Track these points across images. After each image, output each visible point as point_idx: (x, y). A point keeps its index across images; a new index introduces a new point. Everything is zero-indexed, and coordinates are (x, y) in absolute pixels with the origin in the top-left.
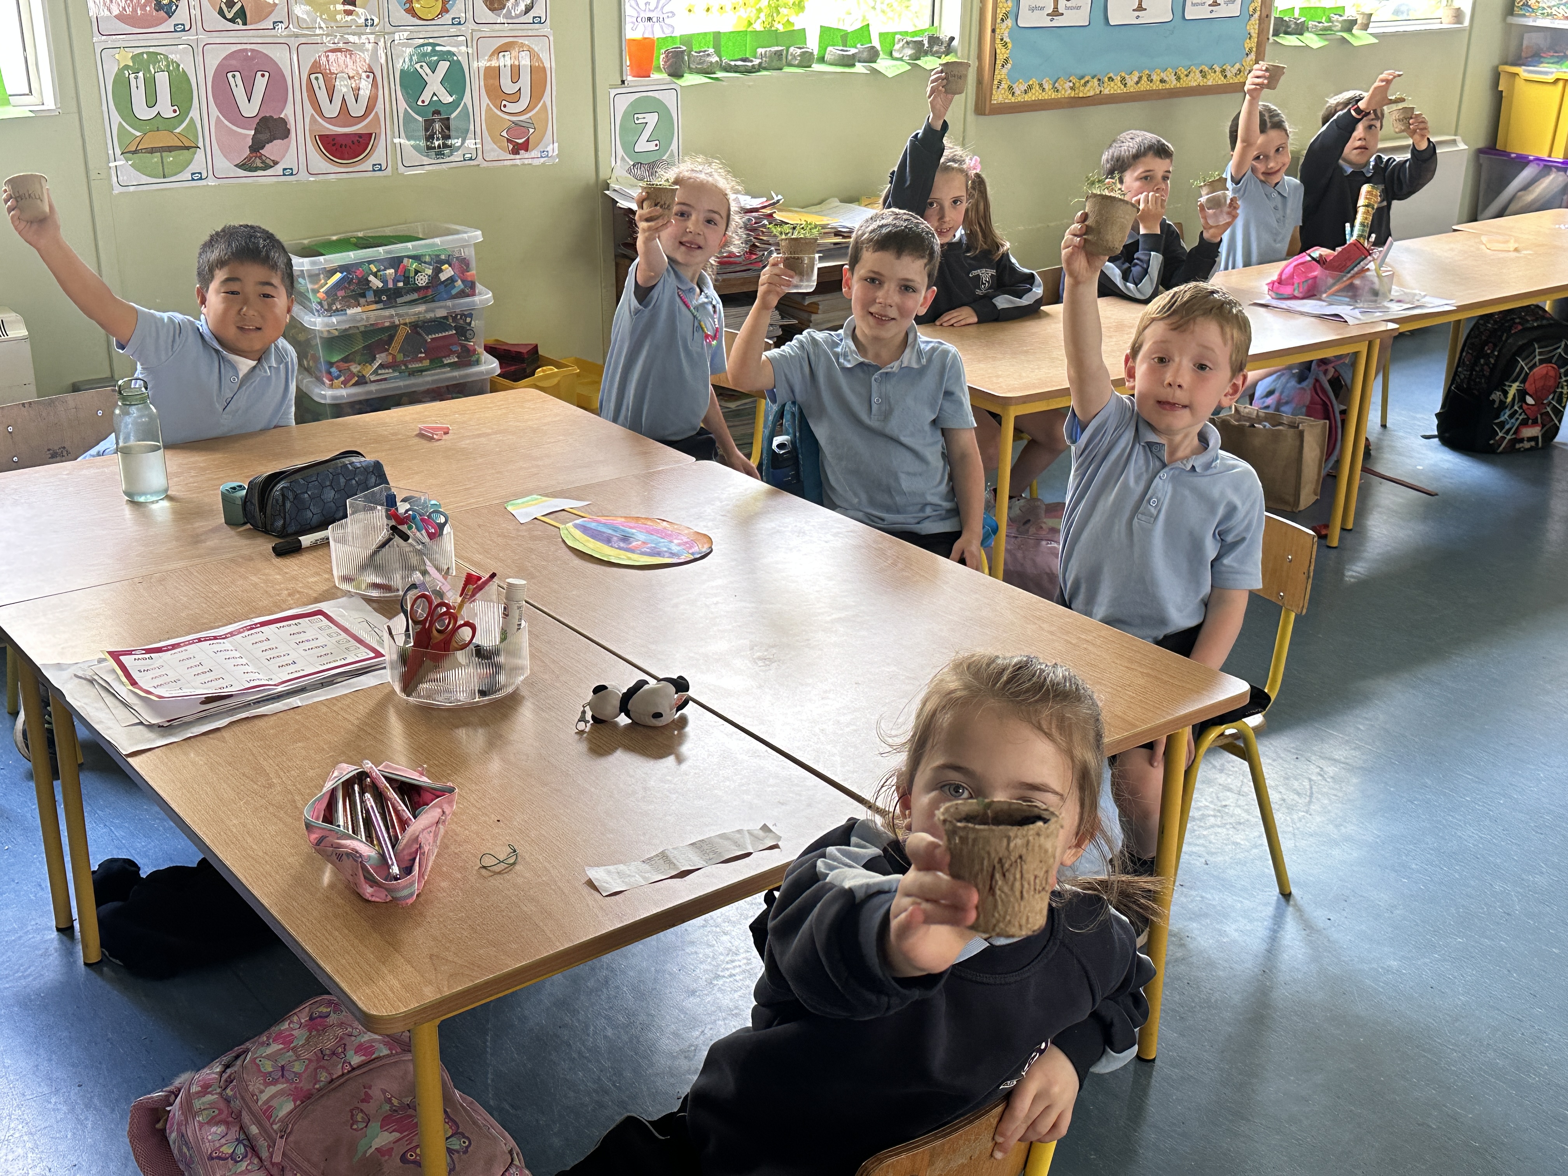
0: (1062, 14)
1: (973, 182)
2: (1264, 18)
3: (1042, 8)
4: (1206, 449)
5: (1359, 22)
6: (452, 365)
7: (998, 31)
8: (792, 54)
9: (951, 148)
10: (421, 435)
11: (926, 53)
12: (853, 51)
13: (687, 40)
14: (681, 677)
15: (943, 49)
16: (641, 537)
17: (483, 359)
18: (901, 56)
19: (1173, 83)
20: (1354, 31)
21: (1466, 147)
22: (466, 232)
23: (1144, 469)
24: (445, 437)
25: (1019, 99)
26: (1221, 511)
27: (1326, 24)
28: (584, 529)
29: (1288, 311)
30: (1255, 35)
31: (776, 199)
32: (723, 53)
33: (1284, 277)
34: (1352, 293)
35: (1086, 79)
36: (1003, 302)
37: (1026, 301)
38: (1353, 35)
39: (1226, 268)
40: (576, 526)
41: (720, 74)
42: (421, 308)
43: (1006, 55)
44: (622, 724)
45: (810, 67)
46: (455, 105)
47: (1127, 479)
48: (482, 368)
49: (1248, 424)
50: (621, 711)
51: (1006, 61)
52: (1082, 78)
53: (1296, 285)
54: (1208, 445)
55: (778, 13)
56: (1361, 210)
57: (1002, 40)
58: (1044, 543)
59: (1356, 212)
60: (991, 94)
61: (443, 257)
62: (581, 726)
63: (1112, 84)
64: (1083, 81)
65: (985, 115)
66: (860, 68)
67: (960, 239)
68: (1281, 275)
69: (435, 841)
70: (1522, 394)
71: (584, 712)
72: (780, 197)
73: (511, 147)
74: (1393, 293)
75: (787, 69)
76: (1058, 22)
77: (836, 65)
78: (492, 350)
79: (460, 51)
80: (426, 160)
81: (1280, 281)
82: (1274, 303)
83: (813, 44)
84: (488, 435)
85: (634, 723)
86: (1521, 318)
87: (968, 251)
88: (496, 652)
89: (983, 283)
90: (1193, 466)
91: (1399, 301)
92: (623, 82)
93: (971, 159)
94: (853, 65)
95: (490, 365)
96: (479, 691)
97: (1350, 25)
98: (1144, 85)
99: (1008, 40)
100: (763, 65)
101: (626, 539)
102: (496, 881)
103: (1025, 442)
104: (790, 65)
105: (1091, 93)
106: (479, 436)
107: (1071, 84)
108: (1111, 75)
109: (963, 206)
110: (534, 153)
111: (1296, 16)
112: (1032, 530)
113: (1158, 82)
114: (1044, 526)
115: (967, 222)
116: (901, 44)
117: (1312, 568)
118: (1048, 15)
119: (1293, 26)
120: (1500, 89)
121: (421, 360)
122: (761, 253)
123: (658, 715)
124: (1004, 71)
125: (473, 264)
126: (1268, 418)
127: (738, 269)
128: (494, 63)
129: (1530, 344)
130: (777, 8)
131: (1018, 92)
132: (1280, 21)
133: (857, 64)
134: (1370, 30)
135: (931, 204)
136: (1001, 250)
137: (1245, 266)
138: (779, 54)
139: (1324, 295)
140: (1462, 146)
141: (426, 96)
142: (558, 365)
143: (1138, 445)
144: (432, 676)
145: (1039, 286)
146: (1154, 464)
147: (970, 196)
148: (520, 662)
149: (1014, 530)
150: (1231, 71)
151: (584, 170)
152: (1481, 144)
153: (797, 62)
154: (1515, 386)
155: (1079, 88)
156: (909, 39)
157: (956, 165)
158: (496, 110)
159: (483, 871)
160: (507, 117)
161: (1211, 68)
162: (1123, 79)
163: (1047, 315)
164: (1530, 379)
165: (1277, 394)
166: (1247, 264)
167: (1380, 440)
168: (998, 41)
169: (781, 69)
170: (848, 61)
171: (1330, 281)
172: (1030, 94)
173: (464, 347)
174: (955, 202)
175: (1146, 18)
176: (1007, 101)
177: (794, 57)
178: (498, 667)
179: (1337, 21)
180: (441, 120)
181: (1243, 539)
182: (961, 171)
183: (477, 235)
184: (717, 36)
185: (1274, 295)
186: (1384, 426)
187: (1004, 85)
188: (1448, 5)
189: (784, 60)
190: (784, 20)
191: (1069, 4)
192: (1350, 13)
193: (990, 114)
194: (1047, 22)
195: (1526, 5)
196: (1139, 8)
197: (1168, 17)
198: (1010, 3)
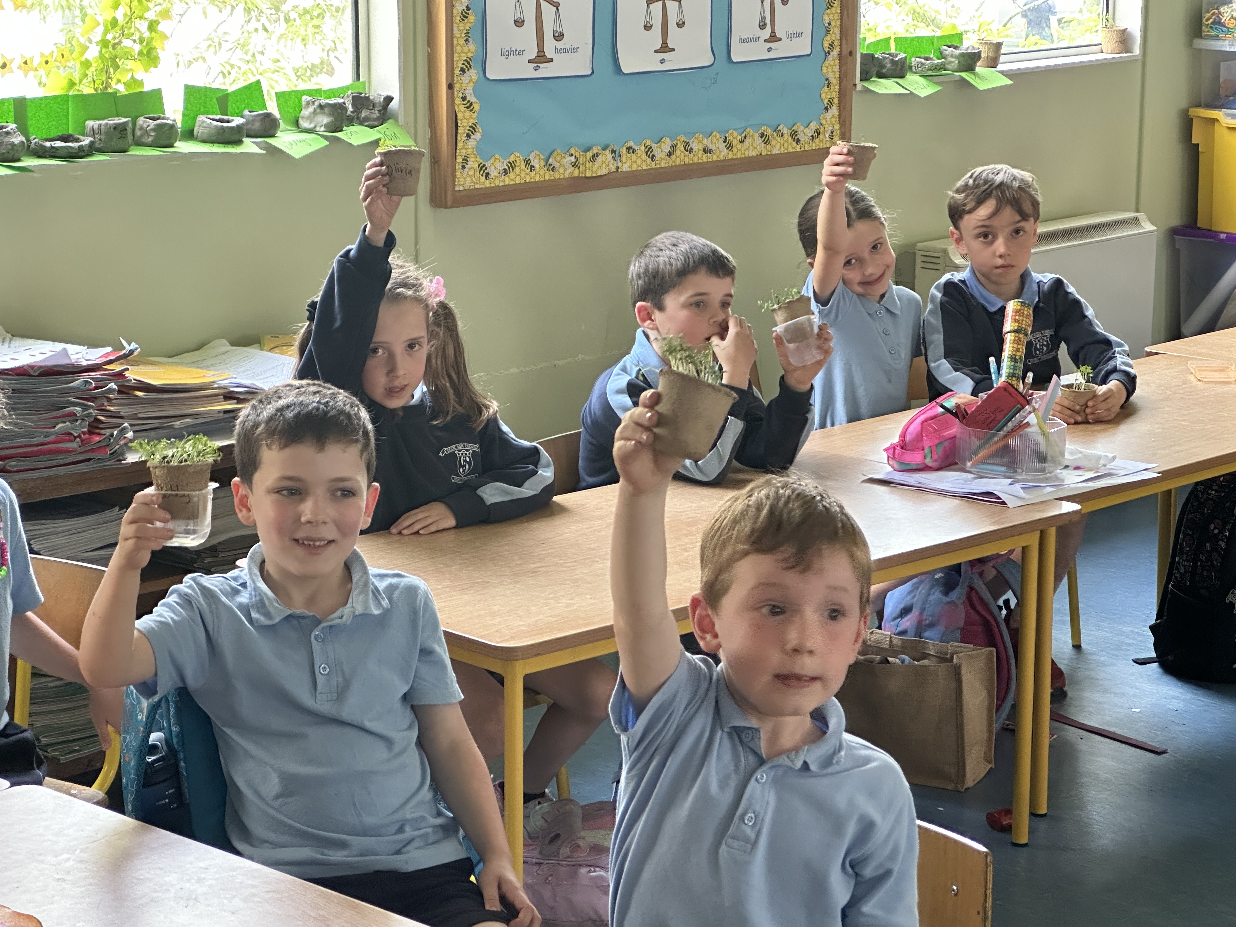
0: (551, 60)
1: (436, 314)
2: (847, 55)
3: (521, 53)
4: (825, 733)
5: (983, 55)
7: (457, 87)
8: (141, 128)
9: (401, 267)
11: (350, 121)
12: (237, 121)
15: (376, 114)
18: (312, 126)
19: (721, 153)
20: (978, 69)
21: (1155, 228)
23: (732, 767)
25: (497, 182)
26: (851, 830)
27: (937, 61)
29: (920, 489)
30: (834, 81)
31: (128, 348)
32: (31, 130)
33: (908, 438)
34: (1008, 459)
35: (595, 151)
36: (493, 493)
37: (529, 489)
38: (975, 74)
39: (823, 426)
41: (28, 162)
43: (472, 122)
45: (172, 146)
47: (706, 782)
49: (878, 658)
51: (473, 129)
52: (588, 149)
53: (927, 450)
54: (827, 726)
55: (117, 67)
56: (1009, 338)
57: (464, 99)
58: (583, 870)
59: (1002, 341)
60: (454, 176)
63: (634, 156)
64: (589, 155)
65: (446, 207)
66: (249, 146)
67: (422, 400)
68: (903, 435)
72: (134, 345)
74: (1067, 456)
75: (136, 152)
76: (546, 70)
77: (213, 142)
81: (903, 445)
82: (898, 477)
83: (174, 112)
87: (435, 418)
89: (461, 466)
90: (805, 763)
91: (1077, 468)
93: (431, 281)
94: (239, 142)
97: (970, 61)
98: (681, 158)
99: (473, 99)
100: (97, 145)
103: (542, 709)
104: (139, 144)
105: (604, 171)
107: (573, 159)
108: (631, 144)
109: (423, 352)
111: (893, 50)
112: (565, 851)
113: (701, 152)
114: (581, 843)
115: (430, 375)
116: (311, 109)
117: (989, 904)
118: (530, 61)
119: (889, 65)
120: (1194, 141)
122: (108, 432)
124: (472, 143)
126: (905, 648)
127: (71, 459)
130: (114, 59)
131: (493, 173)
132: (869, 59)
133: (245, 139)
134: (1000, 67)
135: (375, 351)
136: (485, 415)
137: (850, 420)
138: (120, 129)
139: (969, 464)
140: (1149, 227)
143: (719, 734)
145: (548, 466)
146: (746, 760)
147: (432, 335)
149: (536, 853)
150: (805, 133)
152: (1175, 221)
153: (150, 139)
155: (584, 164)
156: (324, 101)
157: (410, 293)
161: (776, 130)
162: (649, 149)
163: (562, 510)
165: (915, 612)
166: (854, 417)
168: (458, 101)
169: (125, 151)
170: (231, 136)
171: (975, 442)
172: (512, 175)
174: (411, 346)
175: (673, 62)
176: (477, 186)
177: (146, 132)
179: (952, 56)
181: (888, 873)
182: (418, 300)
184: (20, 103)
185: (896, 466)
186: (1077, 647)
187: (473, 164)
188: (1108, 25)
189: (130, 137)
190: (127, 77)
191: (560, 45)
192: (970, 43)
193: (452, 207)
194: (529, 72)
195: (1218, 23)
196: (665, 48)
197: (707, 60)
198: (472, 46)
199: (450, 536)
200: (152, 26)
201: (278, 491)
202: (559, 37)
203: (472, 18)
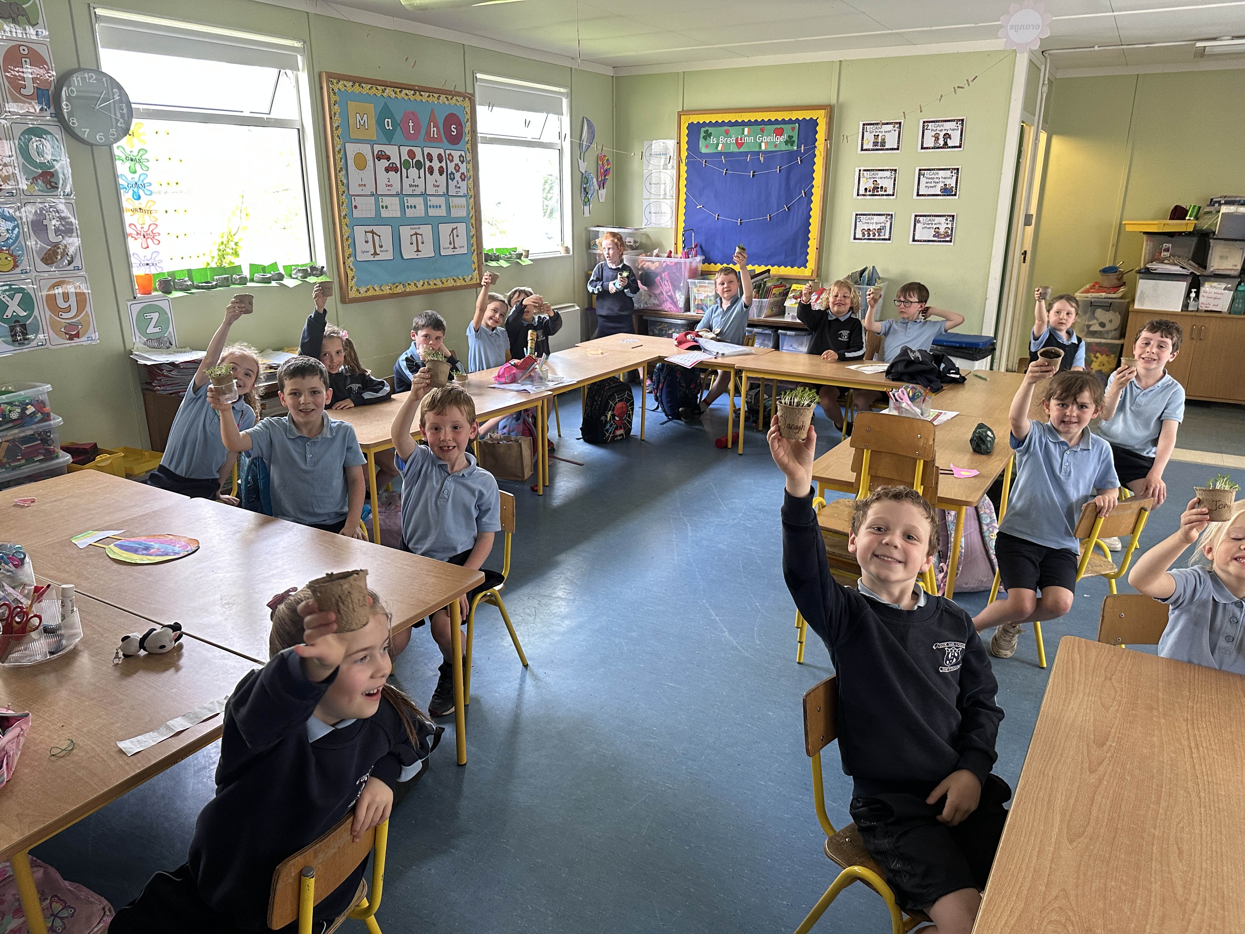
0: (379, 254)
1: (346, 343)
2: (479, 254)
3: (368, 252)
4: (470, 466)
5: (524, 254)
6: (40, 461)
7: (346, 263)
8: (234, 278)
9: (330, 325)
10: (16, 505)
11: (310, 275)
12: (269, 275)
13: (172, 274)
14: (176, 623)
15: (318, 272)
16: (156, 546)
17: (60, 455)
18: (296, 277)
19: (440, 285)
20: (522, 259)
21: (579, 308)
22: (40, 386)
23: (439, 477)
24: (32, 504)
25: (363, 295)
26: (477, 496)
27: (509, 256)
28: (121, 547)
29: (503, 389)
30: (476, 262)
32: (194, 280)
33: (500, 374)
34: (531, 379)
35: (397, 284)
36: (367, 395)
37: (381, 394)
40: (115, 545)
41: (193, 291)
42: (16, 431)
43: (353, 275)
44: (142, 655)
45: (245, 284)
46: (28, 317)
48: (61, 460)
49: (494, 445)
50: (140, 648)
51: (353, 277)
52: (394, 284)
53: (506, 377)
54: (471, 463)
55: (224, 258)
56: (529, 342)
57: (349, 267)
59: (527, 343)
60: (348, 293)
61: (27, 401)
62: (117, 661)
63: (410, 286)
64: (395, 286)
65: (346, 304)
66: (274, 284)
67: (342, 371)
69: (18, 747)
70: (613, 416)
71: (117, 653)
73: (68, 336)
74: (548, 378)
75: (232, 286)
76: (377, 258)
77: (260, 283)
78: (66, 449)
79: (28, 287)
80: (12, 348)
81: (499, 376)
82: (498, 386)
83: (246, 273)
84: (61, 499)
85: (150, 654)
86: (608, 383)
88: (59, 628)
89: (356, 389)
90: (463, 475)
91: (553, 381)
92: (135, 298)
93: (343, 332)
94: (270, 282)
95: (67, 458)
96: (49, 652)
97: (519, 256)
98: (426, 287)
99: (353, 267)
100: (218, 284)
101: (147, 548)
102: (60, 762)
104: (233, 284)
105: (400, 291)
106: (55, 501)
107: (389, 287)
108: (409, 282)
109: (342, 355)
110: (84, 338)
111: (494, 252)
113: (433, 285)
116: (295, 271)
118: (372, 255)
119: (494, 257)
121: (19, 460)
123: (163, 647)
124: (353, 282)
125: (47, 403)
128: (51, 292)
129: (613, 394)
130: (223, 255)
131: (362, 292)
132: (487, 255)
133: (272, 281)
134: (529, 258)
135: (325, 355)
136: (365, 373)
137: (481, 370)
138: (226, 279)
139: (519, 381)
140: (577, 308)
141: (9, 313)
142: (110, 453)
143: (434, 467)
144: (17, 649)
145: (387, 386)
146: (444, 474)
147: (345, 350)
148: (74, 631)
150: (468, 279)
151: (118, 345)
152: (586, 306)
153: (238, 282)
154: (610, 413)
155: (393, 289)
156: (300, 268)
157: (336, 335)
158: (56, 318)
159: (53, 758)
160: (64, 321)
161: (458, 278)
162: (415, 284)
164: (616, 409)
165: (508, 427)
167: (559, 442)
168: (347, 268)
169: (229, 286)
170: (268, 281)
171: (521, 374)
172: (369, 293)
173: (47, 450)
174: (338, 353)
175: (421, 255)
176: (357, 296)
177: (236, 280)
178: (62, 636)
179: (514, 254)
180: (20, 325)
181: (490, 509)
182: (339, 338)
183: (48, 387)
184: (189, 271)
185: (497, 383)
186: (560, 436)
187: (354, 289)
188: (563, 245)
189: (230, 281)
190: (228, 262)
191: (382, 249)
192: (519, 251)
193: (349, 303)
194: (372, 258)
195: (595, 244)
196: (418, 251)
197: (433, 255)
198: (350, 249)
199: (353, 409)
200: (236, 244)
201: (291, 394)
202: (381, 247)
203: (350, 240)
